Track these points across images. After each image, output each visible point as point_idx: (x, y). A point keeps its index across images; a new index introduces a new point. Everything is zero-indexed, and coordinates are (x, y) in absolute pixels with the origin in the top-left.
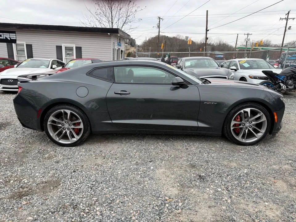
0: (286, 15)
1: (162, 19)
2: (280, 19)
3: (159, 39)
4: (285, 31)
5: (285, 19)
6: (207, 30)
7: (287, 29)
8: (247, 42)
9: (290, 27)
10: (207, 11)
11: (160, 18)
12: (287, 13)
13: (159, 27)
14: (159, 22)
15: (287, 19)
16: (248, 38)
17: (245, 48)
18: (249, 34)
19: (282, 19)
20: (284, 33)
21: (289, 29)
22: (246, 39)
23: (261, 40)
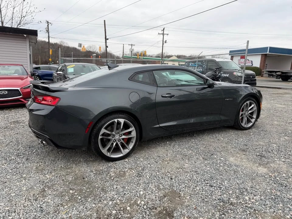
0: (162, 31)
1: (50, 23)
2: (159, 34)
3: (49, 44)
4: (163, 44)
5: (162, 34)
6: (106, 39)
7: (164, 42)
8: (132, 52)
9: (166, 41)
10: (105, 21)
11: (48, 22)
12: (163, 29)
13: (48, 31)
14: (48, 26)
15: (163, 34)
16: (132, 48)
17: (130, 57)
18: (133, 45)
19: (160, 34)
20: (162, 46)
21: (165, 43)
22: (130, 49)
23: (145, 51)
